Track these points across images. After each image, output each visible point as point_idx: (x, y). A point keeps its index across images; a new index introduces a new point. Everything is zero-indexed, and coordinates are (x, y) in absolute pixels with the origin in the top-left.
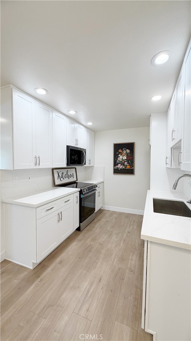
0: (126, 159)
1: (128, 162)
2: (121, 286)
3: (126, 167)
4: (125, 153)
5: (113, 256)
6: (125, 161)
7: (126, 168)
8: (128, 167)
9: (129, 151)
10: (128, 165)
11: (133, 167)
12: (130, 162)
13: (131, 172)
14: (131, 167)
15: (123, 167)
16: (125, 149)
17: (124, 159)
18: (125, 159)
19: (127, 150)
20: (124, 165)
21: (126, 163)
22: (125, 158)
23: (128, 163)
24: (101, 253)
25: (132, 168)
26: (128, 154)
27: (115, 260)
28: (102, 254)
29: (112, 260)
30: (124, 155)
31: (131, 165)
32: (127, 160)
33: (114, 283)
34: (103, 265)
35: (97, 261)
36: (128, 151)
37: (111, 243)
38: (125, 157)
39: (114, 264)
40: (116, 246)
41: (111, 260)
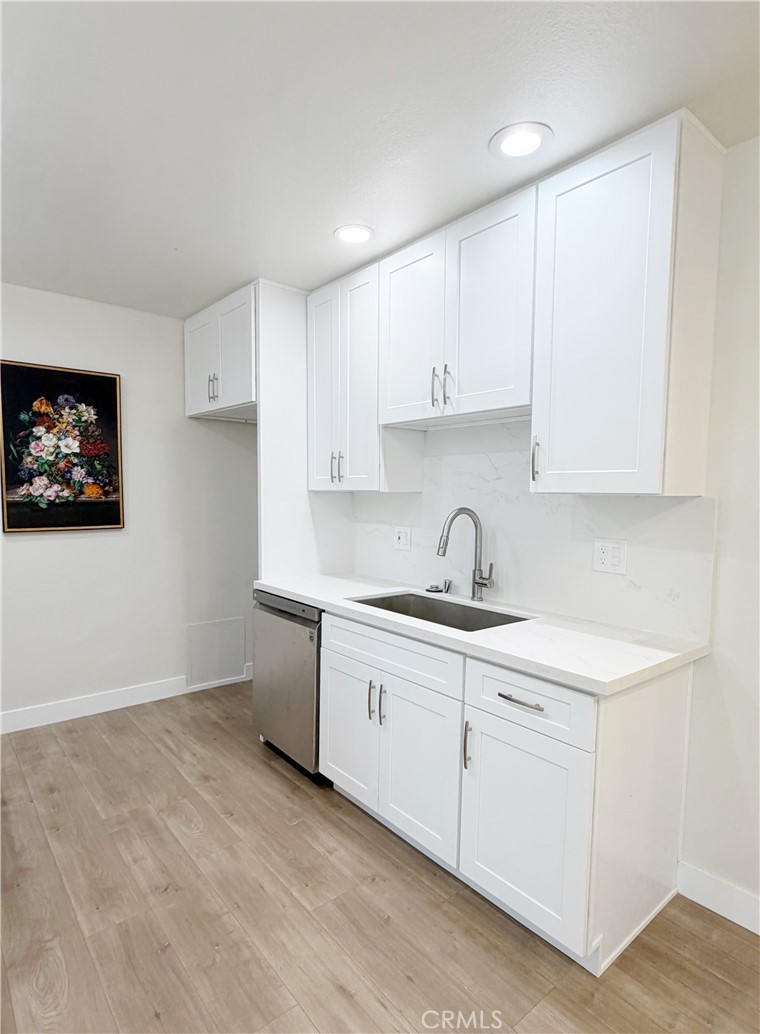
0: (78, 450)
1: (92, 466)
2: (409, 943)
3: (81, 492)
4: (68, 423)
5: (270, 888)
6: (76, 461)
7: (83, 498)
8: (92, 493)
9: (92, 412)
10: (90, 481)
11: (116, 490)
12: (99, 467)
13: (105, 514)
14: (106, 494)
15: (66, 493)
16: (71, 398)
17: (69, 452)
18: (75, 454)
19: (82, 407)
20: (67, 482)
21: (78, 474)
22: (72, 445)
23: (89, 474)
24: (219, 917)
25: (113, 497)
26: (86, 429)
27: (296, 894)
28: (225, 918)
29: (287, 902)
30: (66, 434)
31: (105, 485)
32: (86, 457)
33: (386, 956)
34: (283, 944)
35: (246, 953)
36: (89, 413)
37: (198, 857)
38: (70, 439)
39: (310, 909)
40: (230, 849)
41: (284, 906)
